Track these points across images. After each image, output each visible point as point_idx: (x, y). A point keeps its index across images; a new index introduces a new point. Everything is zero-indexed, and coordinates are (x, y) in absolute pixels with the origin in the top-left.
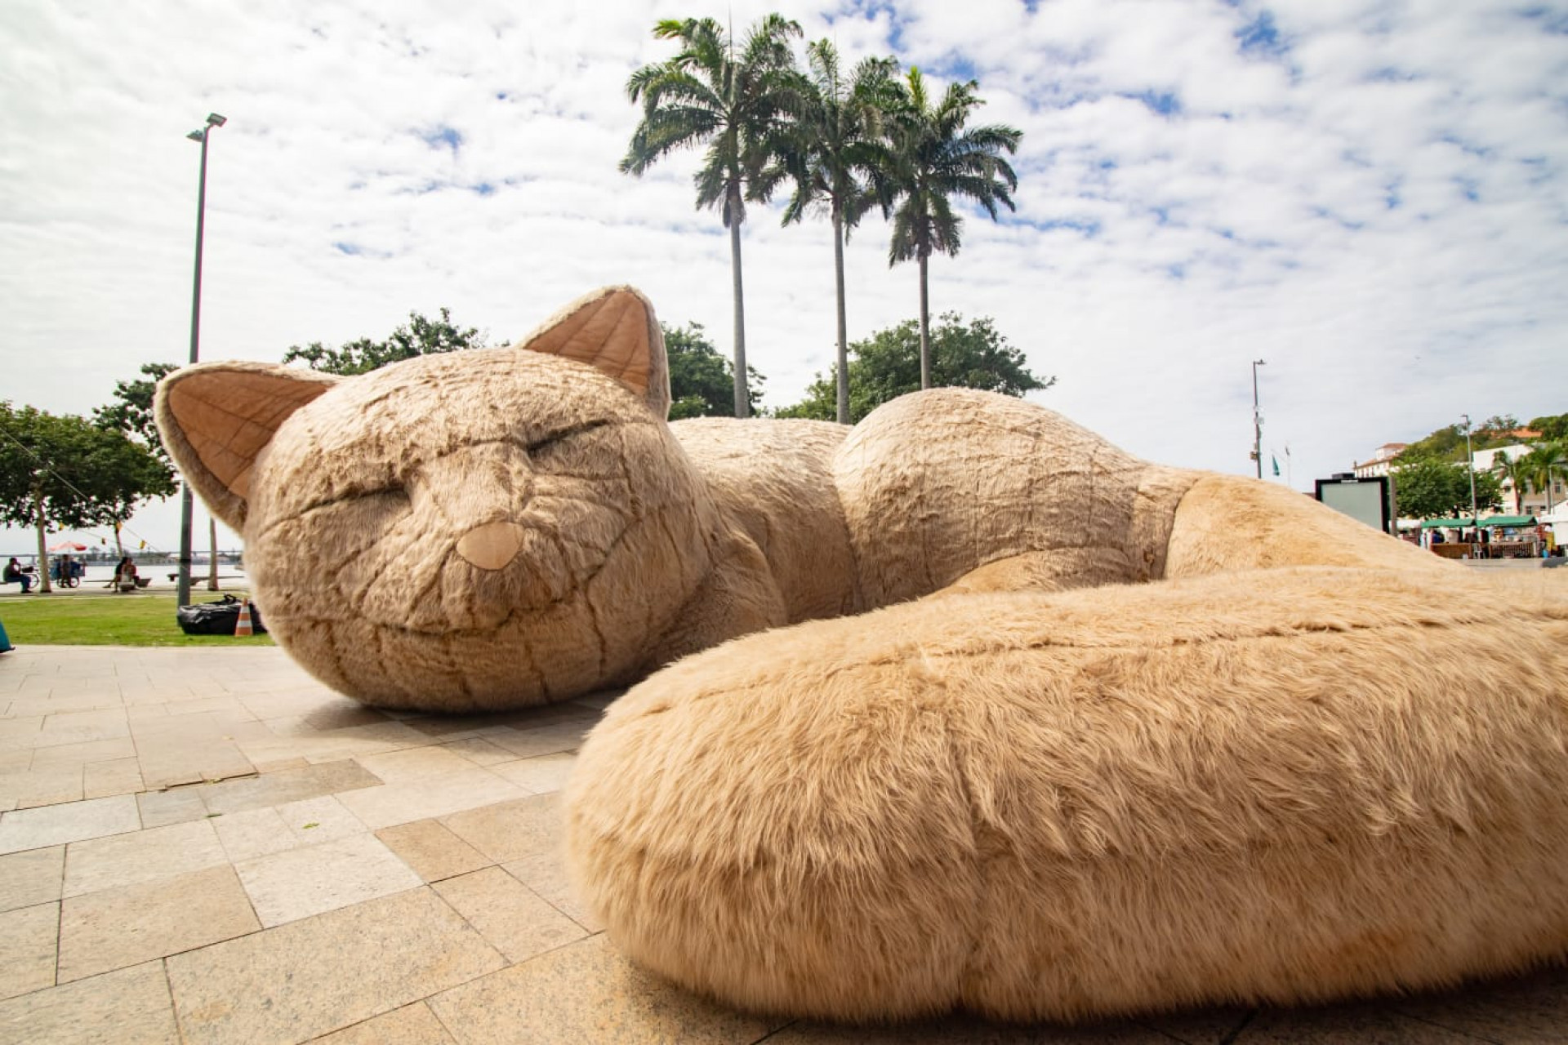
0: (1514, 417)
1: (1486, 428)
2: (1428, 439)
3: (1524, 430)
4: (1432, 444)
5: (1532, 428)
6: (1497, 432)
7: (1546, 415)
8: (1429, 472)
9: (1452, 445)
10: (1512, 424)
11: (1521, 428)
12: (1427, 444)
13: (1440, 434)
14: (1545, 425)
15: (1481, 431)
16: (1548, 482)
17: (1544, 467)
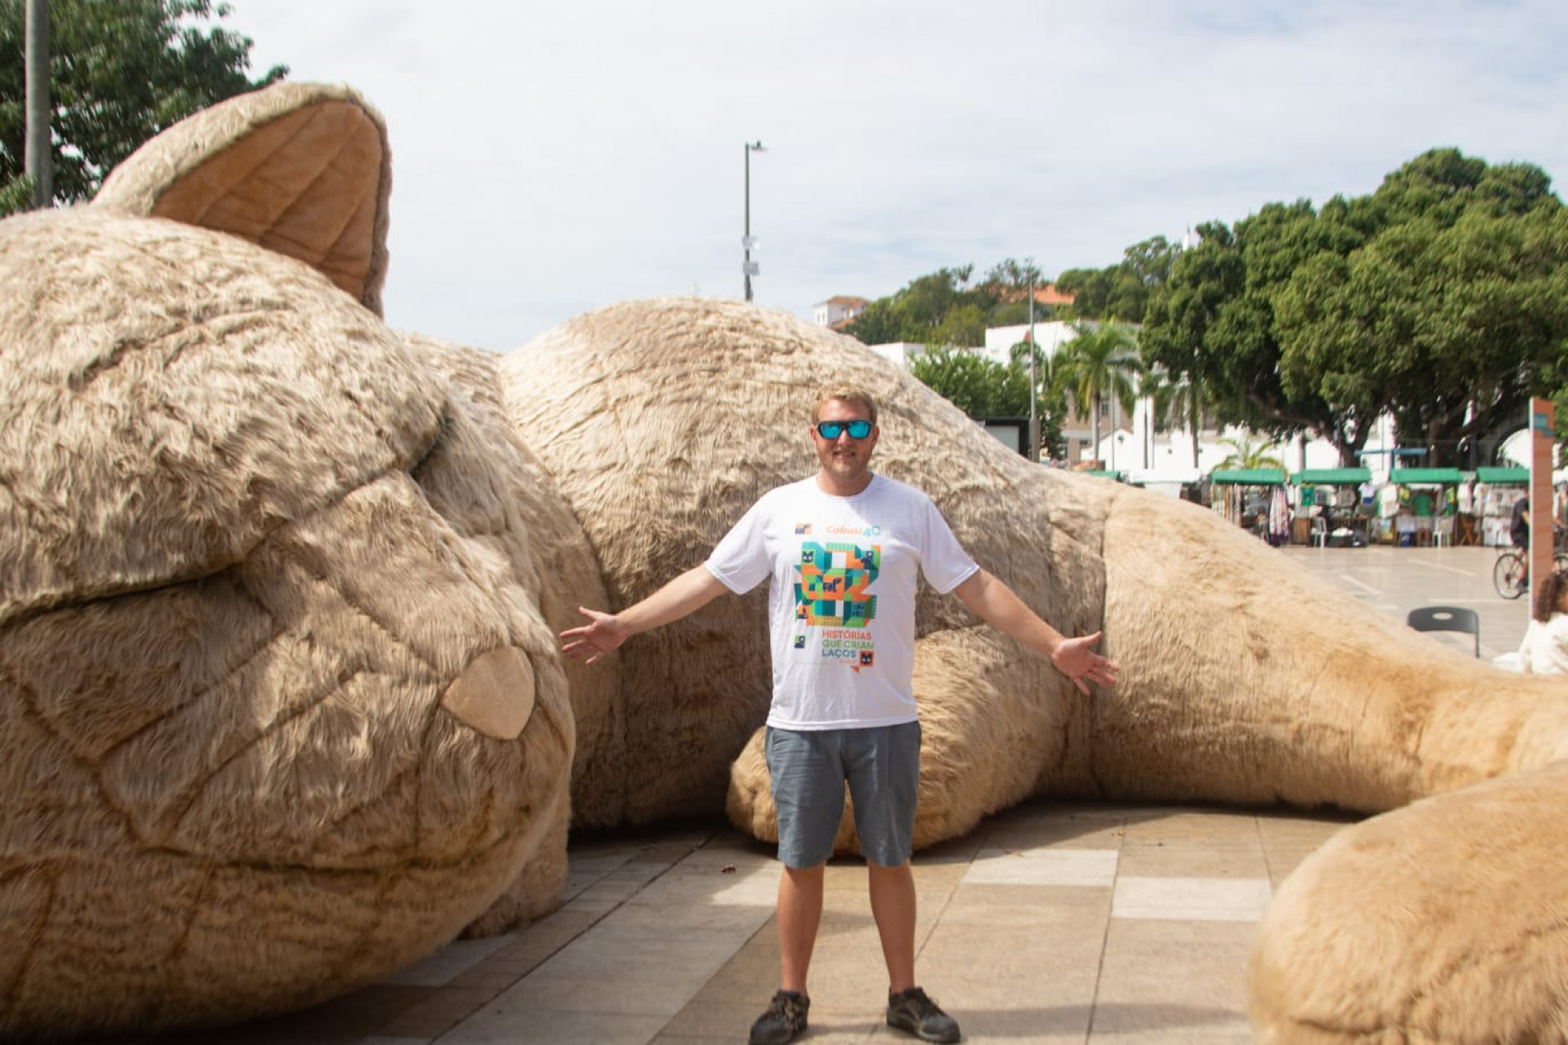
0: (1036, 264)
1: (994, 281)
2: (903, 292)
3: (1050, 290)
4: (910, 304)
5: (1063, 287)
6: (1010, 289)
7: (1083, 267)
8: (960, 378)
10: (1033, 274)
11: (1045, 285)
12: (902, 304)
13: (923, 284)
14: (1081, 284)
15: (987, 285)
16: (1098, 398)
17: (1094, 369)
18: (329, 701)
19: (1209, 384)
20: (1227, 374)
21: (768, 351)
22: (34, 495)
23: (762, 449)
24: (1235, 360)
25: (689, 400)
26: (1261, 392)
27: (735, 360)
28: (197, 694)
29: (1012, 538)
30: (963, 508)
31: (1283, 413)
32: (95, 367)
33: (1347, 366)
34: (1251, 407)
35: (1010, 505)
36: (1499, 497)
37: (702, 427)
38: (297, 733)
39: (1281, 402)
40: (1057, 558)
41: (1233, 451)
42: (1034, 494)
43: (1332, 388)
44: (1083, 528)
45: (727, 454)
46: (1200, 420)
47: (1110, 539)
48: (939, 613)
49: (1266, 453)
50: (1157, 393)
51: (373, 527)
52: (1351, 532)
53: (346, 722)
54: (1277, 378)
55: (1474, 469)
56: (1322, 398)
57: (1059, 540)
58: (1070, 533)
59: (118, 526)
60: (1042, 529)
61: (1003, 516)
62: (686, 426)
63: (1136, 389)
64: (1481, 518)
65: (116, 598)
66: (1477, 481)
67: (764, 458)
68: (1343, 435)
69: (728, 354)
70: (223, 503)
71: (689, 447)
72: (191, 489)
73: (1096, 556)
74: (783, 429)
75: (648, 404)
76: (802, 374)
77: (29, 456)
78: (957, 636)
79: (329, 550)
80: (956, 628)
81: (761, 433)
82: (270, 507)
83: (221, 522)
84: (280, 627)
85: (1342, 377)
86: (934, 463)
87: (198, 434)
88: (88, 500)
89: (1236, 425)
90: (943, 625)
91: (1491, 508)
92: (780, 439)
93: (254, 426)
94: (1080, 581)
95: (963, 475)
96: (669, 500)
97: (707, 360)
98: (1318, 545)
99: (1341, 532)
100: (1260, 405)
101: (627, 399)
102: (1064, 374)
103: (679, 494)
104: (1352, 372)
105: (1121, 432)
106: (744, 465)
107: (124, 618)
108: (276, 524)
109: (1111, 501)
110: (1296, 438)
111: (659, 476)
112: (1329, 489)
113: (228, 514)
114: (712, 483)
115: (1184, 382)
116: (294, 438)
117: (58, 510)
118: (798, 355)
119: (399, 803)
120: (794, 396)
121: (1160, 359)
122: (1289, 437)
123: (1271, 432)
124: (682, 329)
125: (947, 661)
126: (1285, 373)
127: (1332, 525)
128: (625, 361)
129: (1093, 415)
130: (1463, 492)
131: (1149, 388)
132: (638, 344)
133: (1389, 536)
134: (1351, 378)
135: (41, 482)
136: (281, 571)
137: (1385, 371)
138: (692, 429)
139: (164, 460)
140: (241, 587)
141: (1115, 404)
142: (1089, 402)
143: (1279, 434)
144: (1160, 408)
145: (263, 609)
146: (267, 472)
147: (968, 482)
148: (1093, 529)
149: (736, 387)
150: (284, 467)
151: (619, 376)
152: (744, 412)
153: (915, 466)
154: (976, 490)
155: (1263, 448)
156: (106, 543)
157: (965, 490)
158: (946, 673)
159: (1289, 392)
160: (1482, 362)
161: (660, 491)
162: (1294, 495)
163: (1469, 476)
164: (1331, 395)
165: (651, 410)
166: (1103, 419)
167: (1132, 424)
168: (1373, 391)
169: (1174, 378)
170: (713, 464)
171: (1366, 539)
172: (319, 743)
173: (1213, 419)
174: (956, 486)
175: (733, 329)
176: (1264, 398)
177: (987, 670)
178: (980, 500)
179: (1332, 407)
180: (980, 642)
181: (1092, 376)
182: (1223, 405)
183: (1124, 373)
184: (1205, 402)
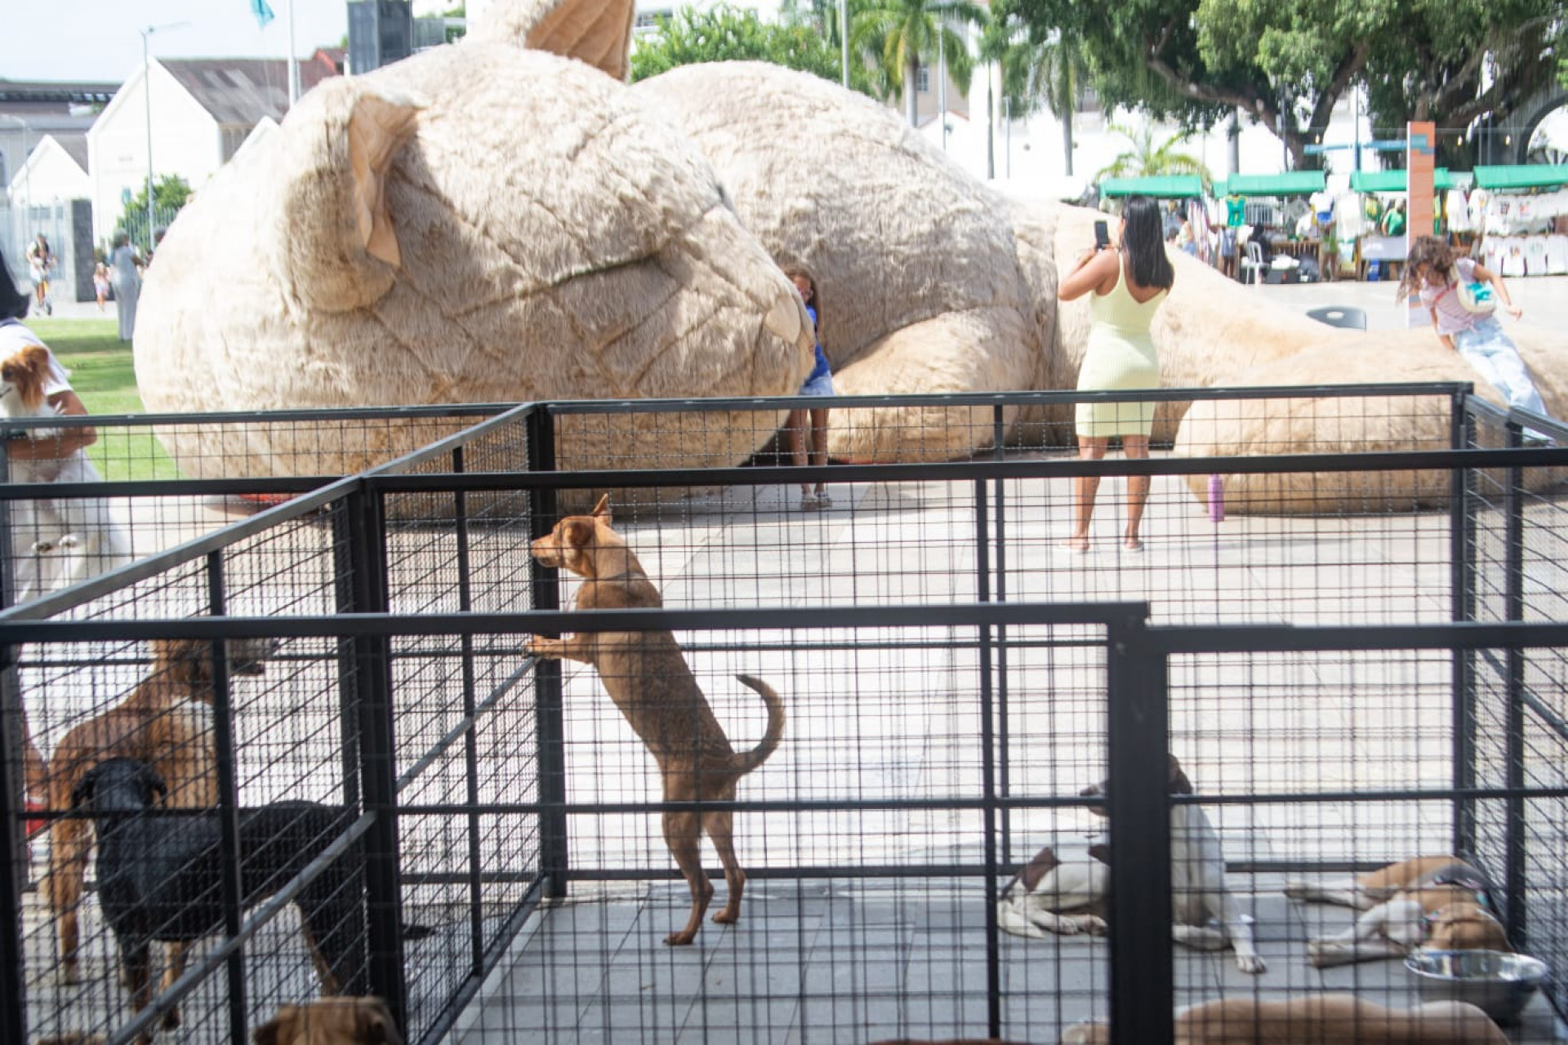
16: (914, 64)
17: (908, 20)
18: (710, 322)
19: (1093, 46)
20: (1118, 31)
21: (813, 109)
22: (566, 217)
23: (820, 183)
24: (1131, 12)
25: (765, 148)
26: (1169, 59)
27: (792, 116)
28: (645, 319)
29: (991, 247)
30: (957, 224)
31: (1201, 90)
32: (577, 150)
33: (1296, 21)
34: (1155, 80)
35: (987, 222)
36: (1505, 209)
37: (777, 167)
38: (695, 338)
39: (1199, 73)
40: (1022, 262)
41: (1127, 146)
42: (1002, 214)
43: (1274, 52)
44: (1039, 239)
45: (796, 188)
46: (1075, 97)
47: (1058, 247)
48: (945, 300)
49: (1179, 148)
50: (1009, 56)
51: (720, 233)
52: (1296, 263)
53: (720, 332)
54: (1194, 34)
55: (1470, 169)
56: (1260, 67)
57: (1022, 249)
58: (1030, 243)
59: (607, 233)
60: (1010, 240)
61: (984, 231)
62: (766, 166)
63: (973, 50)
64: (1480, 238)
66: (1474, 186)
67: (820, 190)
68: (1291, 120)
69: (786, 113)
70: (652, 221)
71: (770, 182)
72: (636, 214)
73: (1049, 259)
74: (831, 168)
75: (737, 151)
76: (838, 127)
77: (560, 197)
78: (959, 317)
79: (702, 245)
80: (957, 311)
81: (817, 172)
82: (672, 223)
83: (651, 230)
84: (681, 286)
85: (1288, 37)
86: (936, 192)
87: (635, 185)
88: (590, 219)
89: (1130, 108)
90: (948, 309)
91: (1494, 222)
92: (830, 175)
93: (656, 180)
94: (1039, 279)
95: (955, 200)
96: (758, 221)
97: (772, 118)
98: (1252, 281)
99: (1282, 262)
100: (1168, 77)
101: (720, 147)
102: (861, 28)
103: (765, 217)
104: (1303, 29)
105: (951, 118)
106: (808, 196)
108: (676, 232)
109: (1057, 218)
110: (1222, 125)
111: (752, 205)
112: (1272, 201)
113: (654, 226)
114: (787, 208)
115: (1054, 37)
116: (676, 187)
117: (579, 225)
118: (833, 111)
119: (745, 374)
120: (836, 143)
121: (1017, 11)
122: (1209, 124)
123: (1183, 119)
124: (750, 93)
125: (954, 333)
126: (1204, 30)
127: (1269, 251)
128: (714, 118)
129: (908, 91)
130: (1454, 200)
131: (995, 48)
132: (720, 105)
133: (1351, 267)
134: (1301, 38)
135: (568, 210)
136: (679, 256)
137: (1351, 26)
138: (770, 169)
139: (622, 199)
140: (659, 265)
141: (939, 73)
142: (903, 73)
143: (1195, 120)
144: (1015, 77)
145: (670, 275)
146: (667, 204)
147: (959, 205)
148: (1046, 240)
149: (795, 137)
150: (675, 202)
151: (711, 129)
152: (803, 156)
153: (923, 194)
154: (964, 212)
155: (1172, 141)
156: (603, 241)
157: (958, 211)
158: (954, 341)
159: (1210, 58)
160: (1488, 12)
161: (752, 214)
162: (1219, 213)
163: (1465, 179)
164: (1273, 62)
165: (739, 155)
166: (921, 96)
167: (967, 108)
168: (1334, 59)
169: (1038, 38)
170: (787, 193)
171: (1318, 272)
172: (708, 342)
173: (1094, 96)
174: (952, 208)
175: (785, 93)
176: (1173, 66)
177: (981, 341)
178: (968, 218)
179: (1272, 81)
180: (974, 321)
181: (905, 30)
182: (1115, 80)
183: (955, 25)
184: (1083, 71)
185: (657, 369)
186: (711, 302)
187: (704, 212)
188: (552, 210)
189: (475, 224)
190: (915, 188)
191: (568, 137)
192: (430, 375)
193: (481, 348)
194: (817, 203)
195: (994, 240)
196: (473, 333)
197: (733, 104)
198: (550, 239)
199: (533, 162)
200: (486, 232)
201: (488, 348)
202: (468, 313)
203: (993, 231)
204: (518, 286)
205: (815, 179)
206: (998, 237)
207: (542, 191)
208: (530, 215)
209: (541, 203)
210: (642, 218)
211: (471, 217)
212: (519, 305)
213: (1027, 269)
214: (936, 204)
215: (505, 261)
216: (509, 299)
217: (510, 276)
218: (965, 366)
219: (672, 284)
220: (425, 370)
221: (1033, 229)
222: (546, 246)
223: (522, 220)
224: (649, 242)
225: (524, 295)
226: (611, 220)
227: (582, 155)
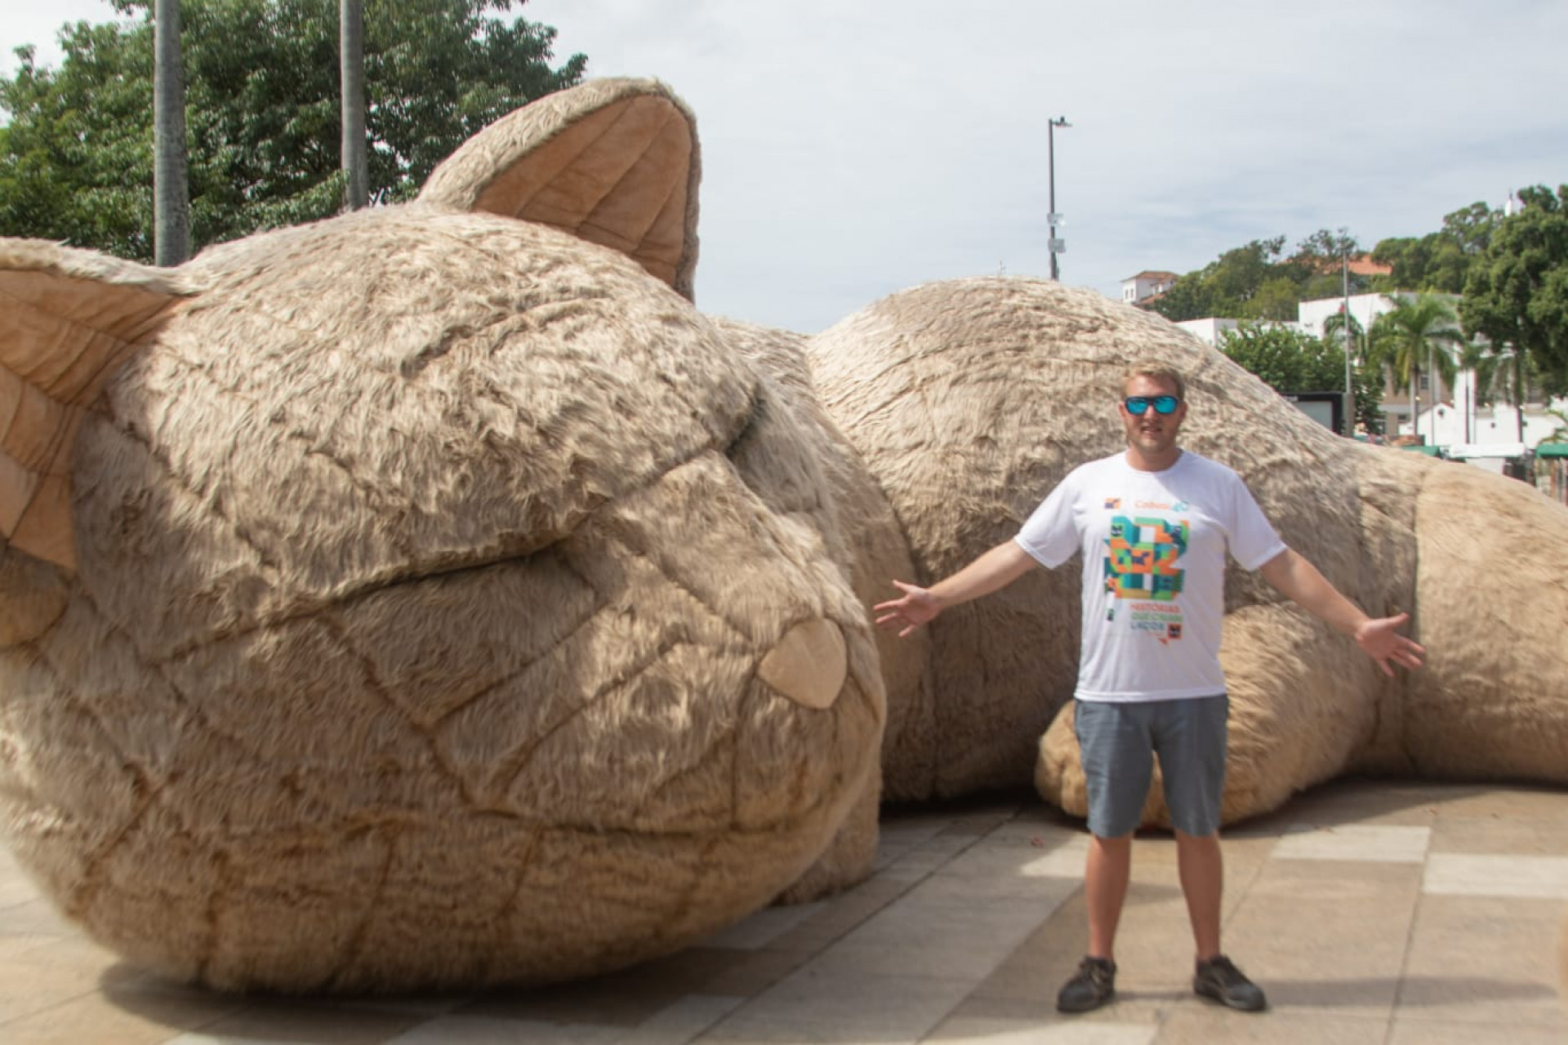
0: (1350, 235)
1: (1308, 252)
2: (1212, 266)
3: (1366, 260)
4: (1220, 278)
5: (1379, 258)
6: (1324, 261)
7: (1400, 235)
8: (1273, 353)
9: (1253, 283)
10: (1348, 244)
11: (1360, 255)
12: (1212, 279)
13: (1234, 257)
14: (1398, 254)
15: (1300, 257)
16: (1416, 370)
17: (1412, 341)
18: (650, 672)
19: (1534, 354)
20: (1552, 344)
21: (1073, 329)
23: (1068, 426)
24: (1561, 330)
25: (994, 379)
27: (1040, 339)
28: (525, 665)
29: (1321, 513)
30: (1270, 483)
32: (427, 354)
35: (1318, 479)
41: (1560, 424)
44: (1394, 503)
46: (1525, 391)
47: (1422, 513)
48: (1247, 589)
50: (1480, 365)
51: (690, 505)
57: (1369, 515)
58: (1380, 508)
61: (1311, 491)
63: (1456, 361)
65: (448, 572)
69: (1033, 333)
71: (997, 425)
75: (954, 383)
77: (366, 440)
78: (1266, 612)
79: (649, 527)
80: (1265, 604)
82: (591, 486)
84: (602, 602)
86: (1241, 438)
87: (523, 417)
88: (421, 481)
90: (1252, 600)
93: (574, 410)
94: (1390, 556)
95: (1271, 450)
96: (976, 478)
97: (1013, 339)
102: (1381, 347)
103: (985, 472)
105: (1442, 406)
106: (1049, 442)
107: (456, 593)
109: (1423, 475)
111: (966, 455)
115: (1508, 353)
116: (613, 420)
118: (1103, 332)
119: (717, 770)
121: (1482, 330)
124: (987, 308)
128: (931, 341)
129: (1412, 388)
131: (1470, 360)
136: (603, 546)
138: (998, 407)
140: (565, 563)
141: (1435, 377)
142: (1407, 375)
144: (1482, 380)
145: (586, 583)
147: (1276, 457)
148: (1405, 503)
149: (1042, 365)
150: (605, 448)
151: (925, 356)
152: (1049, 390)
157: (1273, 465)
158: (1255, 649)
165: (957, 390)
166: (1423, 393)
167: (1453, 398)
169: (1497, 348)
170: (1020, 441)
173: (1538, 392)
175: (1037, 308)
177: (1296, 645)
178: (1289, 475)
181: (1410, 349)
182: (1548, 376)
183: (1444, 345)
184: (1530, 374)
185: (542, 757)
186: (654, 635)
187: (666, 466)
188: (346, 464)
189: (201, 493)
190: (1211, 434)
191: (413, 336)
192: (128, 767)
193: (203, 721)
194: (1063, 454)
195: (1327, 503)
196: (188, 691)
197: (962, 323)
198: (333, 521)
199: (333, 380)
200: (217, 508)
201: (214, 720)
202: (179, 655)
203: (1326, 493)
204: (264, 608)
205: (1062, 419)
206: (1334, 502)
207: (334, 431)
208: (304, 471)
209: (327, 451)
210: (526, 479)
211: (196, 479)
212: (267, 641)
213: (1375, 542)
214: (1241, 456)
215: (246, 558)
216: (250, 631)
217: (253, 587)
218: (1266, 685)
219: (583, 600)
220: (120, 757)
221: (1386, 489)
222: (325, 530)
223: (286, 483)
224: (538, 523)
225: (275, 624)
226: (463, 481)
227: (433, 368)
